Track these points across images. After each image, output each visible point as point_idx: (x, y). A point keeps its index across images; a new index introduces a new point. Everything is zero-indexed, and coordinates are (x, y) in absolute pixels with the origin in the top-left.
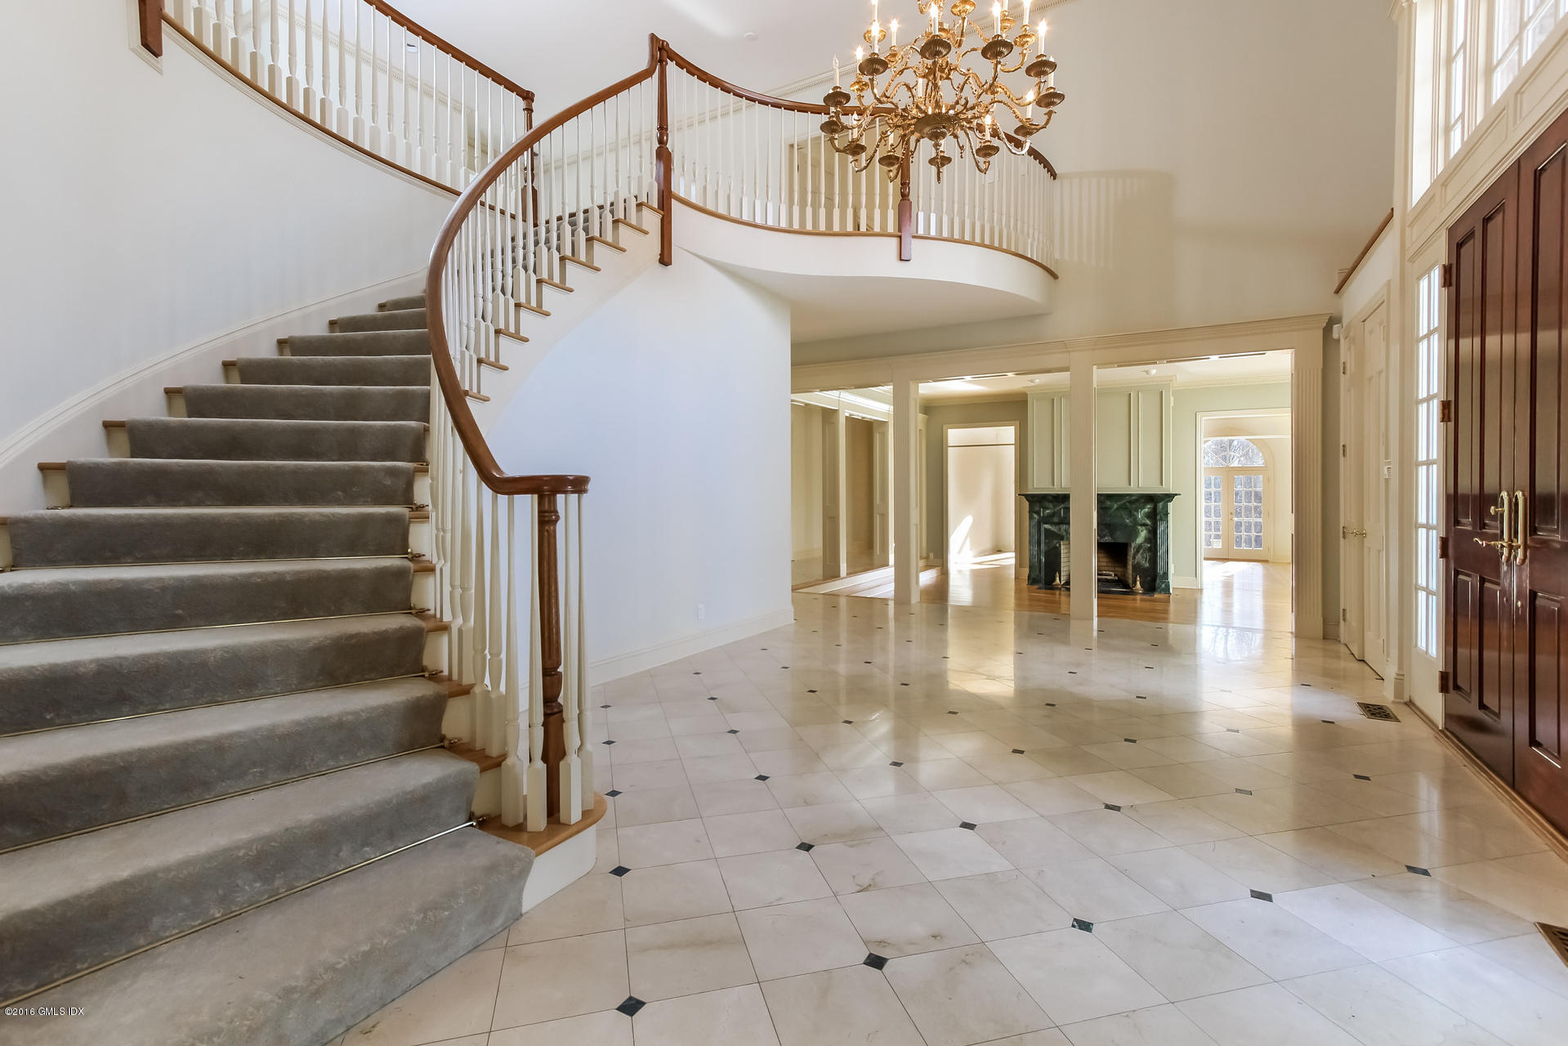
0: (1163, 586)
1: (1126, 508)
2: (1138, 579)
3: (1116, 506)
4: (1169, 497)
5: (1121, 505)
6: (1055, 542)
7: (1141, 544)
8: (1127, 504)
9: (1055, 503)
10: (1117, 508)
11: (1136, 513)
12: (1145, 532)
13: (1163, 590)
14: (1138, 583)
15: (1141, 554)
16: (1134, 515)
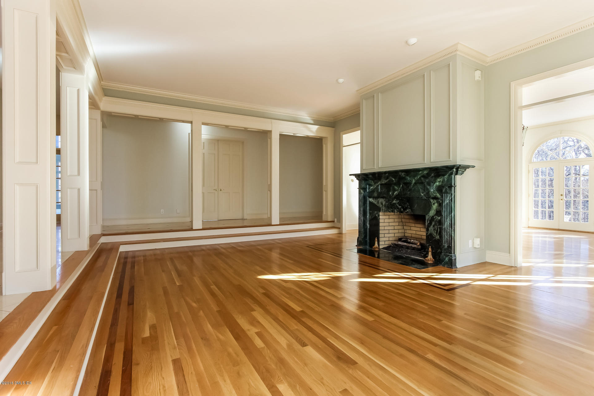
0: (447, 259)
1: (422, 183)
2: (430, 249)
3: (414, 181)
4: (458, 169)
5: (418, 180)
6: (375, 212)
7: (433, 216)
8: (422, 178)
9: (375, 181)
10: (415, 183)
11: (428, 187)
12: (436, 204)
13: (447, 263)
14: (430, 253)
15: (434, 226)
16: (428, 189)
